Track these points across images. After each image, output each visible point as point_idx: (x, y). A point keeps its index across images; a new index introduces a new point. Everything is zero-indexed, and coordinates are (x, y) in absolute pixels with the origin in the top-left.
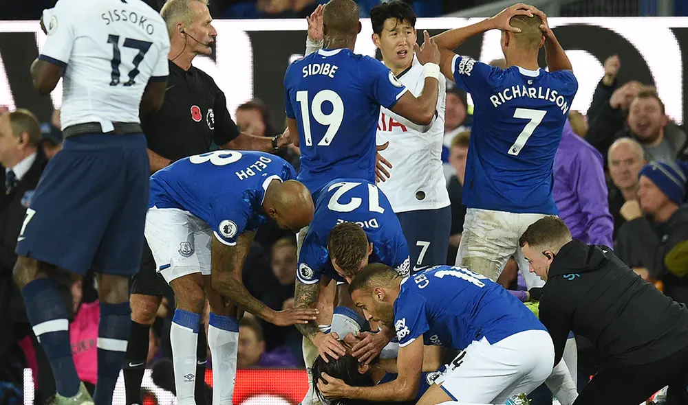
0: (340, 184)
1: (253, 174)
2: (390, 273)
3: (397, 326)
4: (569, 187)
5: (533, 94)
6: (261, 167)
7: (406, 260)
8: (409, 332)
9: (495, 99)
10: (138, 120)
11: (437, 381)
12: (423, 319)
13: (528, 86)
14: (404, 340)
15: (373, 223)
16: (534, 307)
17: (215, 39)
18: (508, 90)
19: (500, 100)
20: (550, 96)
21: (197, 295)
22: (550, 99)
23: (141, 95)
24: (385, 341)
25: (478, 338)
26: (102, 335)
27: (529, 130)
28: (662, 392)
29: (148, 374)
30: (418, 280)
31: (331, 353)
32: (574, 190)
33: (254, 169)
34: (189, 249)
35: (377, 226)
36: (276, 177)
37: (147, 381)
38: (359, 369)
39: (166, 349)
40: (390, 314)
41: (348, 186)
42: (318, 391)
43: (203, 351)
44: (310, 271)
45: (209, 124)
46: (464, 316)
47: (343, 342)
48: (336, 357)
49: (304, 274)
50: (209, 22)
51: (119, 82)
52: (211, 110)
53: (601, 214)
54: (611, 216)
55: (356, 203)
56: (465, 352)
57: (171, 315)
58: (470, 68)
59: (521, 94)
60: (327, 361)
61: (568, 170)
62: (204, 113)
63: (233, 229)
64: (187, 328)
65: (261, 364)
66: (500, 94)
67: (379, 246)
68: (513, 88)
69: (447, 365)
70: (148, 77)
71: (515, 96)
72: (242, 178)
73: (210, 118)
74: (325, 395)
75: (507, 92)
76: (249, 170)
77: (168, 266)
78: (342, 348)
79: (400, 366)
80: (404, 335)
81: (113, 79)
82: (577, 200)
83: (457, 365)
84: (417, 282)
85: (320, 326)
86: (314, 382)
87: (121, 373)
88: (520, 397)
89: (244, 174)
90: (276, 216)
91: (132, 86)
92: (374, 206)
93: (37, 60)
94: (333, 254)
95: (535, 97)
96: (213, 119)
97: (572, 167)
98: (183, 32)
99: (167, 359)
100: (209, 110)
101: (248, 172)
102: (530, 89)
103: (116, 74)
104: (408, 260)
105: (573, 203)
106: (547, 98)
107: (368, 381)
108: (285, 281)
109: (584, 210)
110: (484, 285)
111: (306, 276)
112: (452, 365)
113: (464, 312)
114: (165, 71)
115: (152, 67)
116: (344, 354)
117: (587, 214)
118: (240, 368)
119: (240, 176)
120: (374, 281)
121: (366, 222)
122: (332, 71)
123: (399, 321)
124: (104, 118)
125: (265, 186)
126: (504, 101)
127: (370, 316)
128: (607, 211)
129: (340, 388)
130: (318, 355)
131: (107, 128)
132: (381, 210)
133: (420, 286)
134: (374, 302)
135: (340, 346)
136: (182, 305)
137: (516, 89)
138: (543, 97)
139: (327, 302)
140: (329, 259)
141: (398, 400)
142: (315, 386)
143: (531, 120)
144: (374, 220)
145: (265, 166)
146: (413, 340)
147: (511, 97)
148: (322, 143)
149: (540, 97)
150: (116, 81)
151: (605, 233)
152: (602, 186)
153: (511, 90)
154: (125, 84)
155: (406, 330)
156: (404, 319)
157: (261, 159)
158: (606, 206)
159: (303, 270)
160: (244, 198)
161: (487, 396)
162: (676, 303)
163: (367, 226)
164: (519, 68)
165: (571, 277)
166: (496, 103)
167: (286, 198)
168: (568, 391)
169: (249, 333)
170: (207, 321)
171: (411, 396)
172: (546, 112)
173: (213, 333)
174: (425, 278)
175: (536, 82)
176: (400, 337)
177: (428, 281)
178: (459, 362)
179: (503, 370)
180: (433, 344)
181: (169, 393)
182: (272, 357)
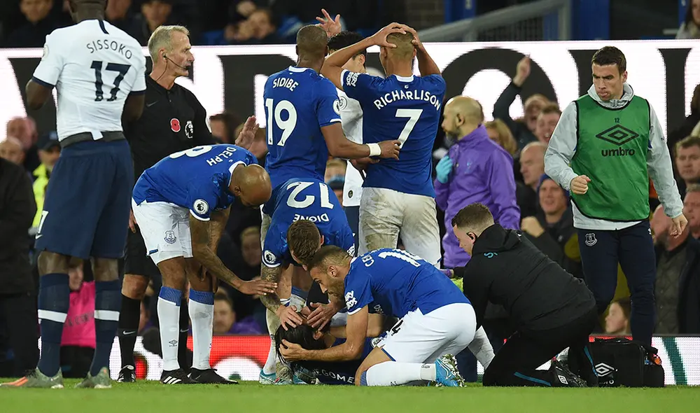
0: (296, 184)
1: (221, 160)
2: (341, 254)
3: (347, 297)
4: (484, 183)
5: (410, 96)
6: (228, 155)
7: (352, 248)
8: (356, 302)
9: (378, 103)
10: (121, 129)
11: (379, 345)
12: (368, 292)
13: (405, 91)
14: (352, 309)
15: (324, 217)
16: (459, 283)
17: (192, 63)
18: (389, 94)
19: (382, 103)
20: (424, 97)
21: (179, 275)
22: (425, 99)
23: (122, 106)
24: (334, 311)
25: (413, 309)
26: (98, 308)
27: (409, 127)
28: (565, 352)
29: (139, 340)
30: (365, 259)
31: (290, 323)
32: (488, 184)
33: (221, 157)
34: (173, 237)
35: (328, 220)
36: (240, 162)
37: (139, 347)
38: (314, 336)
39: (154, 320)
40: (342, 288)
41: (304, 185)
42: (280, 355)
43: (184, 321)
44: (273, 257)
45: (187, 134)
46: (401, 290)
47: (300, 314)
48: (294, 326)
49: (268, 259)
50: (187, 49)
51: (102, 98)
52: (190, 122)
53: (510, 205)
54: (518, 207)
55: (310, 200)
56: (402, 321)
57: (158, 291)
58: (355, 80)
59: (400, 97)
60: (287, 329)
61: (482, 168)
62: (183, 124)
63: (205, 207)
64: (171, 302)
65: (233, 331)
66: (382, 98)
67: (330, 237)
68: (393, 93)
69: (387, 332)
70: (128, 92)
71: (395, 100)
72: (211, 165)
73: (188, 129)
74: (285, 357)
75: (388, 97)
76: (218, 158)
77: (157, 251)
78: (299, 318)
79: (348, 332)
80: (352, 305)
81: (98, 96)
82: (489, 194)
83: (396, 332)
84: (364, 261)
85: (281, 300)
86: (276, 347)
87: (116, 340)
88: (447, 358)
89: (213, 161)
90: (240, 194)
91: (114, 101)
92: (325, 203)
93: (31, 81)
94: (291, 247)
95: (412, 98)
96: (191, 130)
97: (485, 167)
98: (165, 57)
99: (154, 328)
100: (188, 123)
101: (216, 160)
102: (407, 93)
103: (99, 93)
104: (354, 247)
105: (486, 196)
106: (422, 99)
107: (321, 345)
108: (253, 263)
109: (495, 202)
110: (419, 265)
111: (269, 260)
112: (392, 332)
113: (403, 287)
114: (143, 87)
115: (131, 85)
116: (301, 324)
117: (498, 205)
118: (215, 334)
119: (210, 163)
120: (329, 261)
121: (318, 217)
122: (294, 86)
123: (349, 293)
124: (95, 129)
125: (231, 169)
126: (386, 104)
127: (326, 289)
128: (514, 203)
129: (297, 352)
130: (279, 325)
131: (97, 136)
132: (331, 206)
133: (366, 265)
134: (329, 278)
135: (298, 316)
136: (168, 283)
137: (395, 94)
138: (419, 98)
139: (287, 279)
140: (288, 250)
141: (347, 359)
142: (277, 350)
143: (410, 118)
144: (325, 215)
145: (231, 154)
146: (360, 309)
147: (391, 100)
148: (280, 144)
149: (416, 98)
150: (100, 97)
151: (513, 221)
152: (511, 182)
153: (391, 95)
154: (108, 100)
155: (354, 301)
156: (353, 292)
157: (227, 149)
158: (514, 198)
159: (267, 256)
160: (213, 181)
161: (420, 357)
162: (576, 279)
163: (320, 221)
164: (397, 76)
165: (490, 255)
166: (379, 106)
167: (249, 179)
168: (486, 353)
169: (224, 305)
170: (188, 296)
171: (357, 355)
172: (422, 110)
173: (193, 306)
174: (371, 258)
175: (412, 86)
176: (349, 307)
177: (373, 261)
178: (397, 329)
179: (432, 336)
180: (376, 312)
181: (157, 356)
182: (240, 325)
